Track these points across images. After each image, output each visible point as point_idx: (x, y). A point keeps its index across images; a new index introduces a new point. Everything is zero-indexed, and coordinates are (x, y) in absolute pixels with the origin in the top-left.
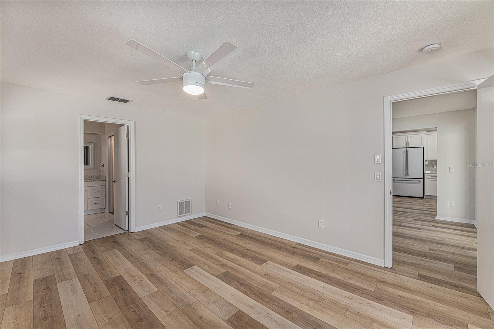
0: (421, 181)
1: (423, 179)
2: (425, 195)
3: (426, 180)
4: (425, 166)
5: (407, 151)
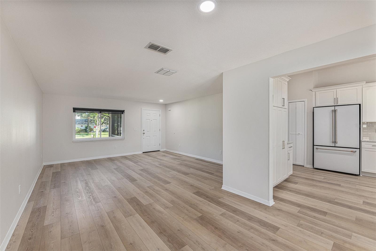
0: (356, 151)
1: (360, 149)
2: (362, 172)
3: (363, 150)
4: (363, 131)
5: (335, 111)
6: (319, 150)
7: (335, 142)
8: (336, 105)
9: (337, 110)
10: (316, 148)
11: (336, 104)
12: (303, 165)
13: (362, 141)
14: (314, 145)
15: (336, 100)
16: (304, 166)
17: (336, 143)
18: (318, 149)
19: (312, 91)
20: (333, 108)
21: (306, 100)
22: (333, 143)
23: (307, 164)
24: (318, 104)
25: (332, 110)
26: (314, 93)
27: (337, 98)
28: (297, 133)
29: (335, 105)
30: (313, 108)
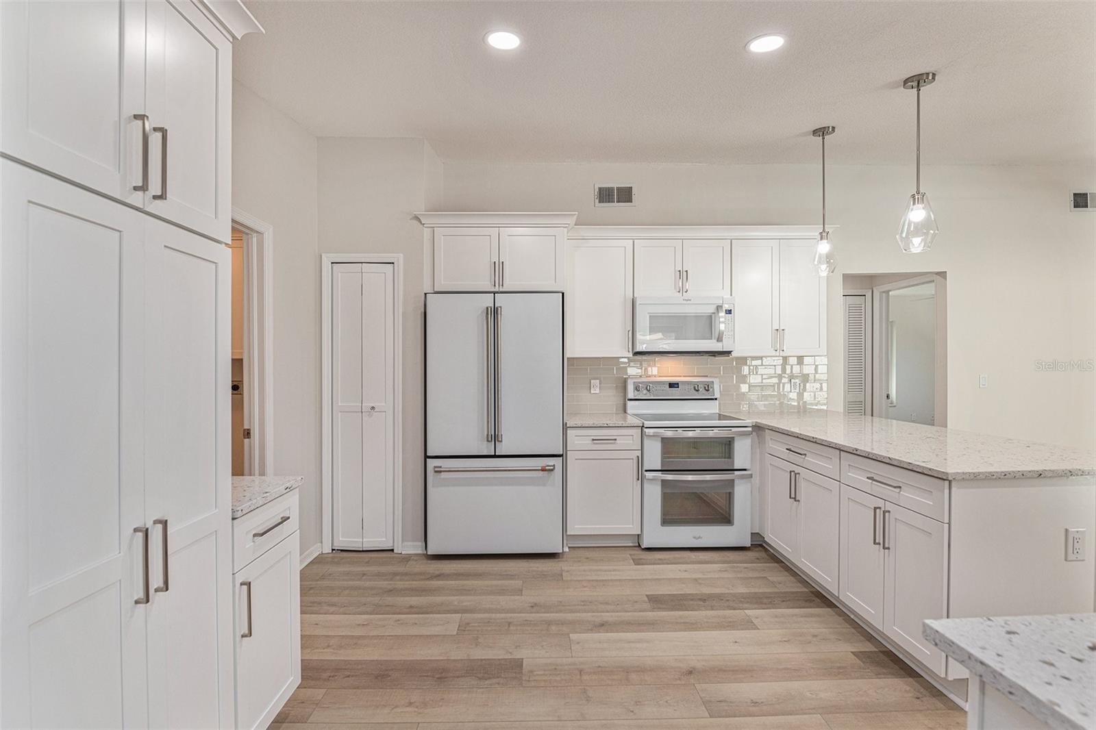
6: (443, 475)
7: (495, 438)
8: (497, 289)
9: (501, 307)
10: (435, 467)
11: (497, 285)
12: (388, 546)
13: (568, 426)
14: (428, 455)
15: (498, 269)
16: (393, 550)
17: (498, 441)
18: (441, 472)
19: (421, 223)
20: (487, 301)
21: (399, 258)
22: (488, 441)
23: (403, 541)
24: (443, 283)
25: (487, 308)
26: (427, 232)
27: (501, 262)
28: (367, 404)
29: (493, 289)
30: (423, 295)
